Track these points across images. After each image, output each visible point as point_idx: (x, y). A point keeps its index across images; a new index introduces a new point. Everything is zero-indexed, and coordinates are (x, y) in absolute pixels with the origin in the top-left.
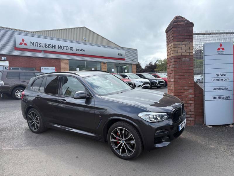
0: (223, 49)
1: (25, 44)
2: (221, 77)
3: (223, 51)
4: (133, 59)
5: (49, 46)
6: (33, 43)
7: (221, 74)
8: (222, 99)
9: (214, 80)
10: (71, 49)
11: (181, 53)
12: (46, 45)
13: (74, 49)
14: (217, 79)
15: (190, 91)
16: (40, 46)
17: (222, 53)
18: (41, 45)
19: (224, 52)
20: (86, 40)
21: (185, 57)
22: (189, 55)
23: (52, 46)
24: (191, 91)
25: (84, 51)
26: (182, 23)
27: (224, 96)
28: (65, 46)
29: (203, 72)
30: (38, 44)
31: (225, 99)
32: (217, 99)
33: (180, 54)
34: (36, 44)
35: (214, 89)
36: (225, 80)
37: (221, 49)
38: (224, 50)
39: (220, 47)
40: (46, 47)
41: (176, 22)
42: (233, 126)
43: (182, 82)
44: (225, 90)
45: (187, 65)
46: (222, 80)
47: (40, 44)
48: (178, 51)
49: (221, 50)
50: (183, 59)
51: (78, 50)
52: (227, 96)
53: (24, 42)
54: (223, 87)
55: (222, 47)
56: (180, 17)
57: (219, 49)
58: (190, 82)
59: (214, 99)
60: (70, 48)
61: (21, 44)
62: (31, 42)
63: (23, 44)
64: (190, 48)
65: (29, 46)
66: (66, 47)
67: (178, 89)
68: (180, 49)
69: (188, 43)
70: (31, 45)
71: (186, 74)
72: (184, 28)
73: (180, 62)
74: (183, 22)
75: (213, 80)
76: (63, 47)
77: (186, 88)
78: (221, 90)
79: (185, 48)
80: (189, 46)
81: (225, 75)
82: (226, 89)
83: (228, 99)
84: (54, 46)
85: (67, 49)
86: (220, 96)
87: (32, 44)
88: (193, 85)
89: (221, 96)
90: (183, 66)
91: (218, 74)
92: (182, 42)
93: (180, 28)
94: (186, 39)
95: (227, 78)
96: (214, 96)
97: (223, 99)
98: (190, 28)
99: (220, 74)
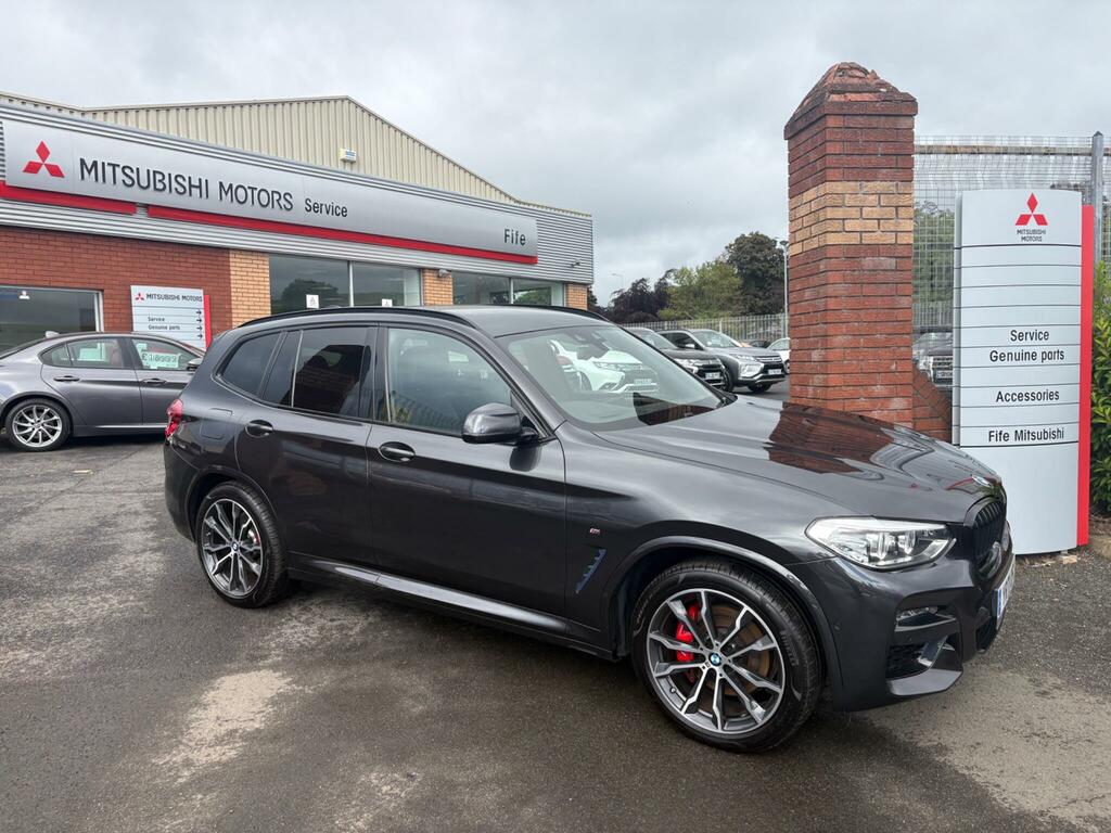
0: (1041, 220)
1: (55, 171)
2: (1028, 345)
3: (1042, 227)
4: (572, 261)
5: (174, 185)
6: (95, 164)
7: (1032, 330)
8: (1031, 442)
9: (1002, 357)
10: (282, 202)
11: (861, 232)
12: (159, 177)
13: (298, 201)
14: (1013, 350)
15: (896, 407)
16: (129, 182)
17: (1036, 239)
18: (134, 176)
19: (1044, 232)
20: (352, 162)
21: (875, 249)
22: (893, 241)
23: (186, 184)
24: (898, 403)
25: (344, 212)
26: (867, 97)
27: (1040, 429)
28: (253, 189)
29: (951, 322)
30: (118, 170)
31: (1043, 441)
32: (1012, 441)
33: (854, 239)
34: (109, 170)
35: (1000, 397)
36: (1047, 356)
37: (1032, 221)
38: (1045, 224)
39: (1028, 211)
40: (160, 186)
41: (839, 93)
42: (1074, 559)
43: (863, 364)
44: (1046, 402)
45: (883, 289)
46: (1034, 356)
47: (127, 171)
48: (849, 225)
49: (1032, 224)
50: (868, 262)
51: (316, 208)
52: (1054, 428)
53: (48, 161)
54: (1036, 390)
55: (1037, 212)
56: (853, 67)
57: (1023, 220)
58: (893, 367)
59: (999, 443)
60: (276, 197)
61: (32, 168)
62: (83, 162)
63: (43, 168)
64: (901, 210)
65: (71, 183)
66: (256, 193)
67: (846, 395)
68: (854, 212)
69: (894, 189)
70: (83, 177)
71: (879, 327)
72: (874, 121)
73: (856, 273)
74: (870, 92)
75: (995, 357)
76: (241, 191)
77: (879, 390)
78: (1030, 402)
79: (878, 209)
80: (894, 201)
81: (1046, 335)
82: (1051, 396)
83: (1056, 441)
84: (200, 187)
85: (264, 201)
86: (1023, 429)
87: (89, 172)
88: (908, 378)
89: (1028, 428)
90: (867, 290)
91: (1019, 330)
92: (864, 184)
93: (860, 119)
94: (885, 171)
95: (1054, 349)
96: (999, 430)
97: (1036, 441)
98: (903, 123)
99: (1024, 330)
